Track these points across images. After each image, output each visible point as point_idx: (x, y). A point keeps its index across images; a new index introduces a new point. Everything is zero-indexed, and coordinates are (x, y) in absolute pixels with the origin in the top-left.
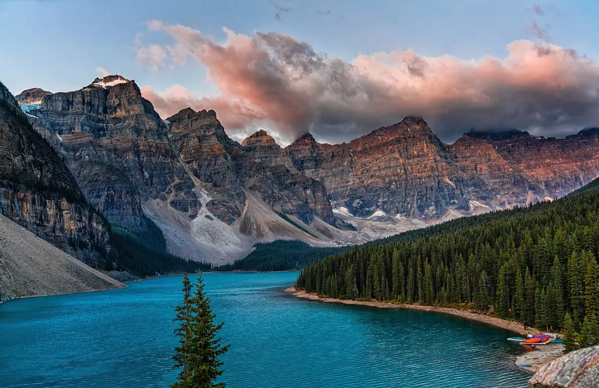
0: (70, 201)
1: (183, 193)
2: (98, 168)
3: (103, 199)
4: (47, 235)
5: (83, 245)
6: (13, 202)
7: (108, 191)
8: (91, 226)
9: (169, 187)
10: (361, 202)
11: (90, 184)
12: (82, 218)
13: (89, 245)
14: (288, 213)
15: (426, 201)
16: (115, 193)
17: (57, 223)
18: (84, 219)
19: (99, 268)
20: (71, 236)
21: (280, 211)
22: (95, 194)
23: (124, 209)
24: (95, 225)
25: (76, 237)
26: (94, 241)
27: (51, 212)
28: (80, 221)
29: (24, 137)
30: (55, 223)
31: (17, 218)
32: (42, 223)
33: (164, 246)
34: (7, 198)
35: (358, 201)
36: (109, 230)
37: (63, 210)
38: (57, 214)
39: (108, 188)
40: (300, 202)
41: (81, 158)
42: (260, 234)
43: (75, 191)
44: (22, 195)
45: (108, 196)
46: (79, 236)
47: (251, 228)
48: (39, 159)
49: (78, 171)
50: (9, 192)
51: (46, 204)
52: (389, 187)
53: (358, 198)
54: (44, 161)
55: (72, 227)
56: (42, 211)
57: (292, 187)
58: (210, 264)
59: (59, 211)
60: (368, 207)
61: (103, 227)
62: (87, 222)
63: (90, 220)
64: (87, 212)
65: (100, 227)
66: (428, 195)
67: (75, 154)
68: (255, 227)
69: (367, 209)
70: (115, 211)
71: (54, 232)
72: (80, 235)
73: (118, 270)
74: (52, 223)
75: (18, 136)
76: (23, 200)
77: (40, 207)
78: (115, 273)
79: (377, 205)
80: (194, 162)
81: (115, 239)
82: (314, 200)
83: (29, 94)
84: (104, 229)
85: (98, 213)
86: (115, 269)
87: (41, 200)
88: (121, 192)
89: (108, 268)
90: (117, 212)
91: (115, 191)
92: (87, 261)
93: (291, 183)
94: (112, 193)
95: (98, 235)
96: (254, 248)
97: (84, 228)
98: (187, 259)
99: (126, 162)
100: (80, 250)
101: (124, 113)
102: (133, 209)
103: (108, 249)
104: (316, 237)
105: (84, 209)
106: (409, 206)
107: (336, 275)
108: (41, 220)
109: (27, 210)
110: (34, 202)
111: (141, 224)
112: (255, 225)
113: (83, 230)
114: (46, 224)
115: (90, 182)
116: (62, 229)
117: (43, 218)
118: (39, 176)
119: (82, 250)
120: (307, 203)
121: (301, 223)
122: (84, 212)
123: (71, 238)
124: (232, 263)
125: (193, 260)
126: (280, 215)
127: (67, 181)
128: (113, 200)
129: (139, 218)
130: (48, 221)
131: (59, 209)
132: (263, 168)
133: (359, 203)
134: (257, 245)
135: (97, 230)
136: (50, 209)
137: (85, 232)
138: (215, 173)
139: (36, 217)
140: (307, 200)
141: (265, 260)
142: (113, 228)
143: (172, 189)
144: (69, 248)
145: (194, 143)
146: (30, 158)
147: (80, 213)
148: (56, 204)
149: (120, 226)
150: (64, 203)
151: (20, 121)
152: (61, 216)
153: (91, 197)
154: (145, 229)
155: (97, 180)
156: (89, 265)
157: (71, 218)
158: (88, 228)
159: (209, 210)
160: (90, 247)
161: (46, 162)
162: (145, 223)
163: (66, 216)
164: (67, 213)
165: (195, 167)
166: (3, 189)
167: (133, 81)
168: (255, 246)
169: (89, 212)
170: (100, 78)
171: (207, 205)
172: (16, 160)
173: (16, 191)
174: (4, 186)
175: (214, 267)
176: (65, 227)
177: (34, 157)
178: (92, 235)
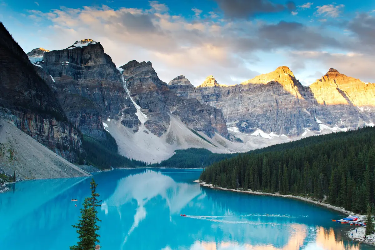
0: (58, 120)
1: (130, 115)
2: (76, 99)
3: (78, 119)
4: (44, 141)
5: (65, 148)
6: (24, 120)
7: (82, 113)
8: (70, 136)
9: (120, 112)
10: (247, 124)
11: (71, 109)
12: (65, 131)
13: (69, 148)
14: (198, 130)
15: (291, 124)
16: (86, 115)
17: (50, 134)
18: (66, 131)
19: (75, 163)
20: (58, 142)
21: (192, 128)
22: (74, 116)
23: (91, 125)
24: (73, 135)
25: (61, 143)
26: (72, 146)
27: (46, 126)
28: (64, 132)
29: (31, 79)
30: (49, 134)
31: (26, 130)
32: (41, 133)
33: (117, 150)
34: (20, 118)
35: (245, 123)
36: (82, 139)
37: (53, 126)
38: (50, 129)
40: (206, 123)
41: (66, 92)
42: (179, 144)
43: (61, 113)
44: (29, 115)
45: (82, 117)
46: (63, 142)
47: (173, 139)
48: (40, 93)
49: (64, 101)
50: (21, 114)
51: (43, 122)
52: (266, 114)
53: (245, 121)
54: (42, 95)
55: (59, 136)
56: (41, 126)
57: (201, 113)
58: (146, 162)
59: (51, 126)
60: (252, 127)
61: (78, 137)
62: (68, 133)
63: (70, 132)
64: (68, 127)
65: (76, 137)
66: (291, 120)
67: (62, 90)
68: (176, 139)
69: (251, 129)
70: (86, 127)
71: (48, 139)
72: (64, 141)
73: (87, 164)
74: (46, 134)
75: (27, 78)
76: (29, 119)
77: (39, 124)
78: (85, 166)
79: (257, 126)
80: (137, 95)
81: (85, 144)
82: (215, 122)
83: (36, 52)
84: (78, 138)
85: (75, 128)
86: (85, 164)
87: (40, 118)
88: (90, 114)
89: (80, 163)
90: (87, 127)
91: (86, 114)
92: (68, 159)
93: (200, 111)
94: (84, 115)
95: (75, 141)
96: (175, 153)
97: (66, 137)
98: (131, 159)
99: (94, 95)
100: (63, 151)
101: (93, 63)
102: (98, 125)
103: (81, 151)
104: (216, 146)
105: (66, 125)
106: (279, 127)
108: (40, 131)
109: (32, 126)
110: (36, 121)
111: (102, 135)
112: (176, 137)
113: (66, 139)
114: (43, 134)
115: (71, 108)
116: (53, 138)
117: (42, 130)
118: (39, 104)
119: (65, 151)
120: (210, 124)
121: (206, 136)
122: (66, 127)
123: (58, 143)
124: (160, 162)
125: (135, 159)
126: (193, 131)
127: (57, 107)
128: (85, 118)
129: (101, 132)
130: (44, 133)
131: (51, 125)
132: (182, 100)
133: (245, 124)
134: (176, 151)
135: (74, 139)
136: (46, 125)
138: (150, 103)
139: (37, 129)
140: (210, 121)
141: (182, 161)
142: (84, 137)
143: (122, 113)
144: (57, 150)
145: (137, 83)
146: (34, 92)
147: (64, 128)
148: (49, 122)
149: (89, 136)
150: (55, 122)
151: (30, 68)
152: (53, 129)
153: (71, 117)
154: (105, 138)
155: (75, 107)
156: (69, 161)
157: (58, 131)
158: (69, 137)
159: (146, 127)
160: (69, 149)
161: (44, 95)
162: (105, 135)
163: (55, 130)
164: (56, 128)
165: (138, 99)
166: (18, 112)
167: (99, 43)
168: (175, 151)
169: (70, 127)
170: (78, 41)
171: (145, 124)
172: (26, 94)
173: (26, 113)
174: (18, 110)
175: (148, 164)
176: (55, 136)
177: (37, 92)
178: (71, 142)
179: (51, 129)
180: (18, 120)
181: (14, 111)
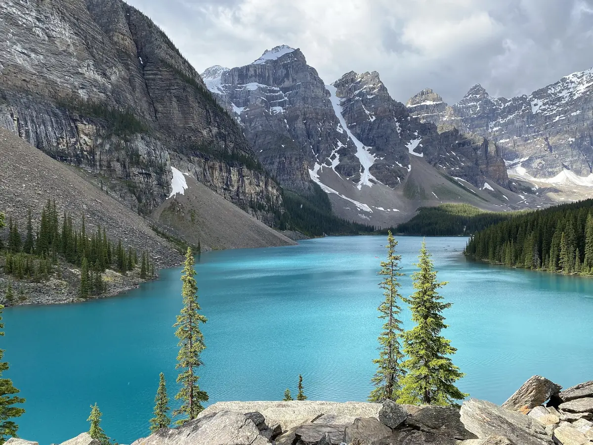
0: (249, 167)
1: (347, 158)
2: (270, 137)
3: (275, 166)
4: (232, 198)
5: (261, 207)
6: (205, 170)
7: (279, 158)
8: (267, 190)
9: (333, 152)
10: (544, 163)
12: (259, 183)
16: (286, 160)
17: (240, 188)
18: (261, 184)
19: (275, 227)
20: (251, 199)
21: (446, 174)
22: (269, 162)
23: (294, 175)
24: (270, 189)
25: (256, 200)
26: (270, 204)
27: (234, 177)
28: (258, 185)
29: (210, 110)
30: (238, 188)
31: (209, 184)
32: (228, 188)
33: (330, 209)
34: (200, 166)
35: (539, 161)
36: (282, 194)
37: (244, 176)
38: (239, 180)
39: (280, 155)
40: (469, 164)
41: (255, 128)
42: (424, 196)
43: (252, 158)
44: (211, 163)
45: (279, 162)
46: (257, 199)
47: (414, 191)
48: (223, 131)
49: (254, 141)
50: (201, 161)
51: (230, 171)
52: (581, 144)
53: (539, 158)
54: (227, 133)
55: (252, 192)
56: (227, 177)
57: (461, 148)
58: (373, 227)
59: (241, 177)
61: (277, 191)
62: (264, 187)
63: (266, 185)
64: (263, 178)
65: (275, 191)
67: (250, 125)
68: (419, 191)
69: (550, 170)
70: (285, 177)
71: (238, 195)
72: (259, 198)
73: (291, 229)
74: (236, 188)
75: (205, 110)
76: (212, 168)
77: (226, 174)
78: (289, 232)
79: (563, 165)
80: (357, 127)
82: (486, 161)
83: (211, 72)
84: (277, 193)
85: (272, 179)
86: (288, 229)
87: (227, 168)
88: (291, 158)
89: (282, 228)
90: (288, 177)
91: (285, 158)
92: (266, 220)
93: (459, 144)
94: (283, 160)
95: (273, 198)
96: (418, 212)
97: (262, 192)
98: (351, 222)
99: (294, 130)
100: (259, 211)
101: (291, 83)
102: (302, 174)
103: (282, 211)
104: (486, 201)
105: (261, 174)
107: (512, 241)
108: (227, 185)
109: (216, 177)
110: (221, 170)
111: (309, 189)
112: (419, 188)
113: (261, 194)
114: (231, 188)
116: (244, 193)
117: (229, 183)
118: (223, 146)
119: (261, 211)
120: (477, 164)
121: (470, 186)
122: (261, 178)
123: (251, 200)
124: (395, 226)
125: (357, 222)
126: (447, 178)
127: (246, 149)
128: (284, 167)
129: (307, 183)
130: (233, 186)
131: (241, 176)
132: (429, 129)
133: (540, 163)
134: (421, 209)
135: (272, 194)
136: (234, 175)
137: (262, 196)
138: (378, 137)
139: (223, 182)
140: (477, 161)
141: (430, 224)
142: (285, 192)
143: (336, 154)
144: (250, 210)
145: (357, 107)
146: (215, 130)
147: (258, 178)
148: (238, 171)
149: (291, 191)
150: (245, 170)
151: (206, 97)
152: (243, 181)
153: (266, 164)
154: (313, 192)
155: (270, 149)
156: (267, 225)
157: (250, 184)
158: (265, 193)
159: (372, 174)
160: (267, 208)
161: (228, 133)
162: (312, 188)
163: (247, 182)
164: (248, 179)
165: (359, 132)
166: (196, 159)
167: (299, 49)
168: (419, 209)
169: (265, 177)
170: (269, 50)
171: (370, 169)
172: (205, 132)
173: (207, 160)
174: (197, 156)
175: (377, 229)
176: (246, 191)
177: (219, 129)
178: (268, 199)
179: (242, 181)
180: (198, 169)
181: (192, 157)
